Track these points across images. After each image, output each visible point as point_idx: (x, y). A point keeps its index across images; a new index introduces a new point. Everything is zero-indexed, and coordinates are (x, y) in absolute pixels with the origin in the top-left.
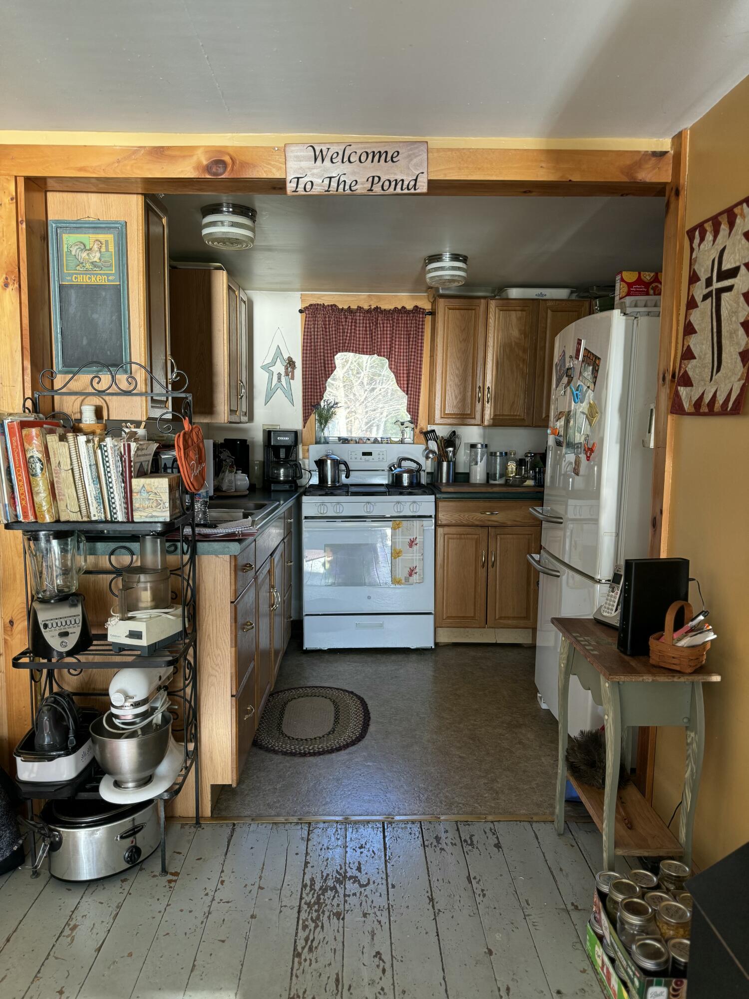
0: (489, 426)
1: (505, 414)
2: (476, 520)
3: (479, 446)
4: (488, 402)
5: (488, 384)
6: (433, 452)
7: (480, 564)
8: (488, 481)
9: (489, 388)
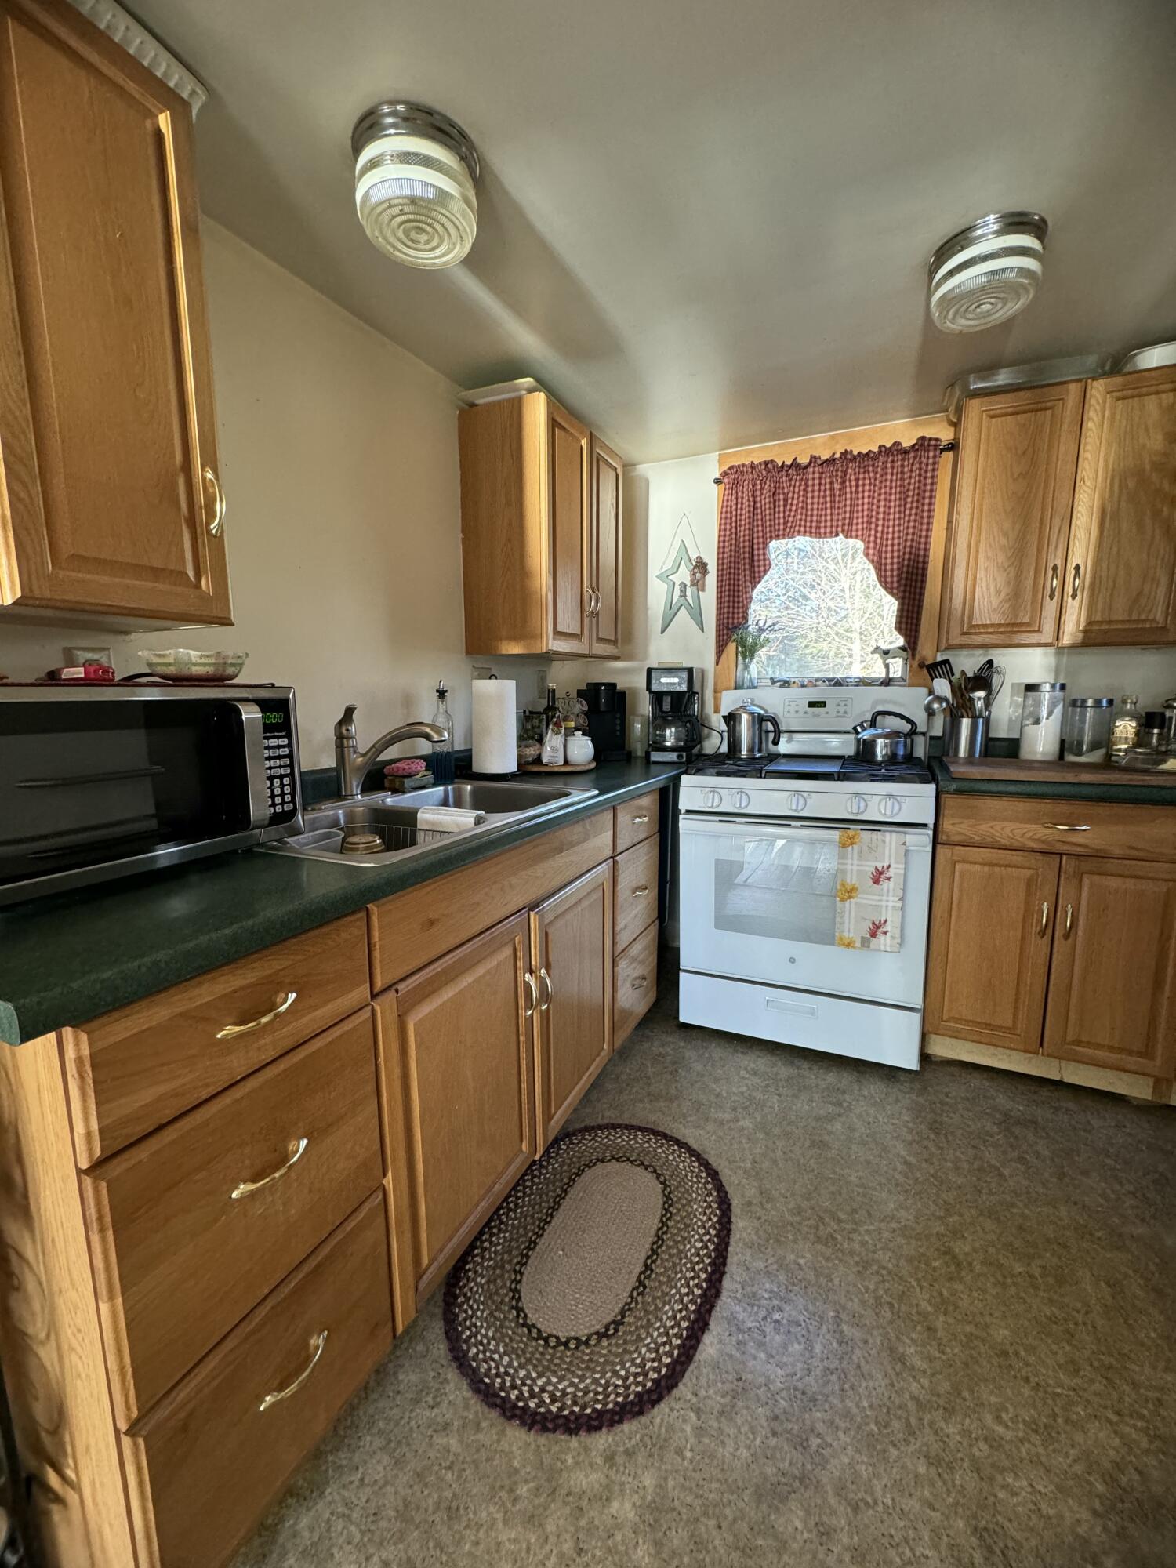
0: (1073, 646)
1: (1114, 618)
2: (1030, 838)
3: (1047, 687)
4: (1074, 596)
5: (1076, 558)
6: (940, 699)
7: (1035, 930)
8: (1061, 757)
9: (1077, 568)
